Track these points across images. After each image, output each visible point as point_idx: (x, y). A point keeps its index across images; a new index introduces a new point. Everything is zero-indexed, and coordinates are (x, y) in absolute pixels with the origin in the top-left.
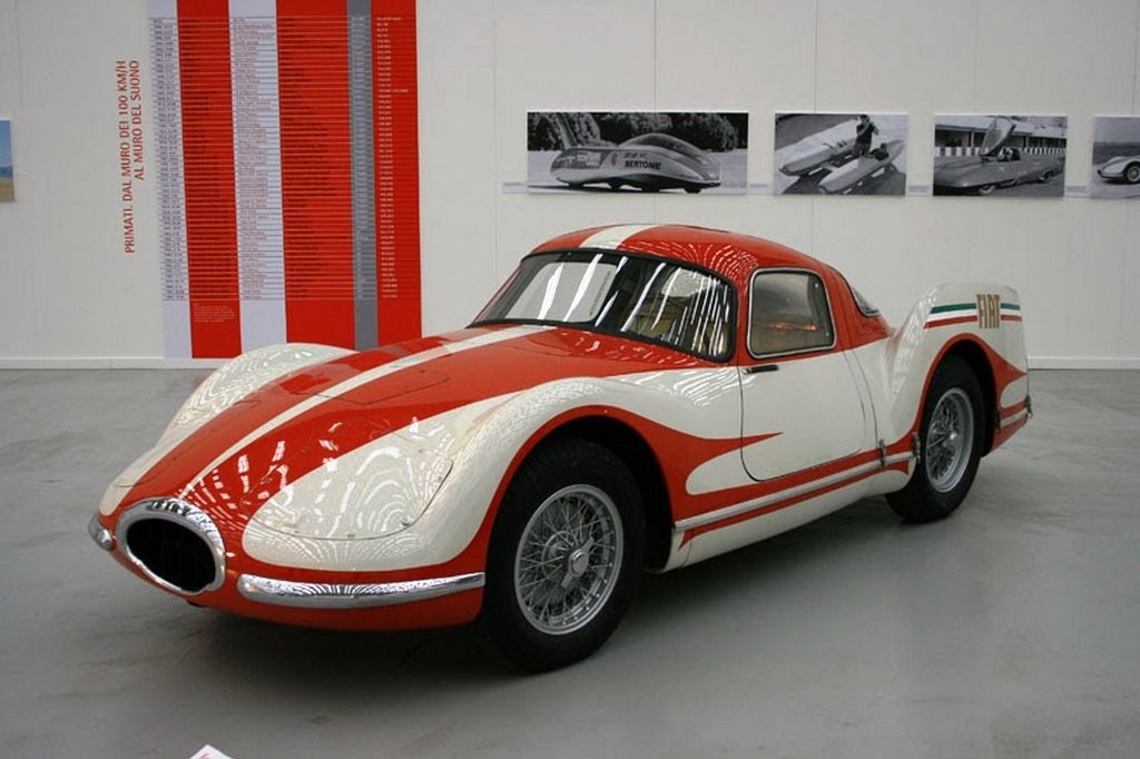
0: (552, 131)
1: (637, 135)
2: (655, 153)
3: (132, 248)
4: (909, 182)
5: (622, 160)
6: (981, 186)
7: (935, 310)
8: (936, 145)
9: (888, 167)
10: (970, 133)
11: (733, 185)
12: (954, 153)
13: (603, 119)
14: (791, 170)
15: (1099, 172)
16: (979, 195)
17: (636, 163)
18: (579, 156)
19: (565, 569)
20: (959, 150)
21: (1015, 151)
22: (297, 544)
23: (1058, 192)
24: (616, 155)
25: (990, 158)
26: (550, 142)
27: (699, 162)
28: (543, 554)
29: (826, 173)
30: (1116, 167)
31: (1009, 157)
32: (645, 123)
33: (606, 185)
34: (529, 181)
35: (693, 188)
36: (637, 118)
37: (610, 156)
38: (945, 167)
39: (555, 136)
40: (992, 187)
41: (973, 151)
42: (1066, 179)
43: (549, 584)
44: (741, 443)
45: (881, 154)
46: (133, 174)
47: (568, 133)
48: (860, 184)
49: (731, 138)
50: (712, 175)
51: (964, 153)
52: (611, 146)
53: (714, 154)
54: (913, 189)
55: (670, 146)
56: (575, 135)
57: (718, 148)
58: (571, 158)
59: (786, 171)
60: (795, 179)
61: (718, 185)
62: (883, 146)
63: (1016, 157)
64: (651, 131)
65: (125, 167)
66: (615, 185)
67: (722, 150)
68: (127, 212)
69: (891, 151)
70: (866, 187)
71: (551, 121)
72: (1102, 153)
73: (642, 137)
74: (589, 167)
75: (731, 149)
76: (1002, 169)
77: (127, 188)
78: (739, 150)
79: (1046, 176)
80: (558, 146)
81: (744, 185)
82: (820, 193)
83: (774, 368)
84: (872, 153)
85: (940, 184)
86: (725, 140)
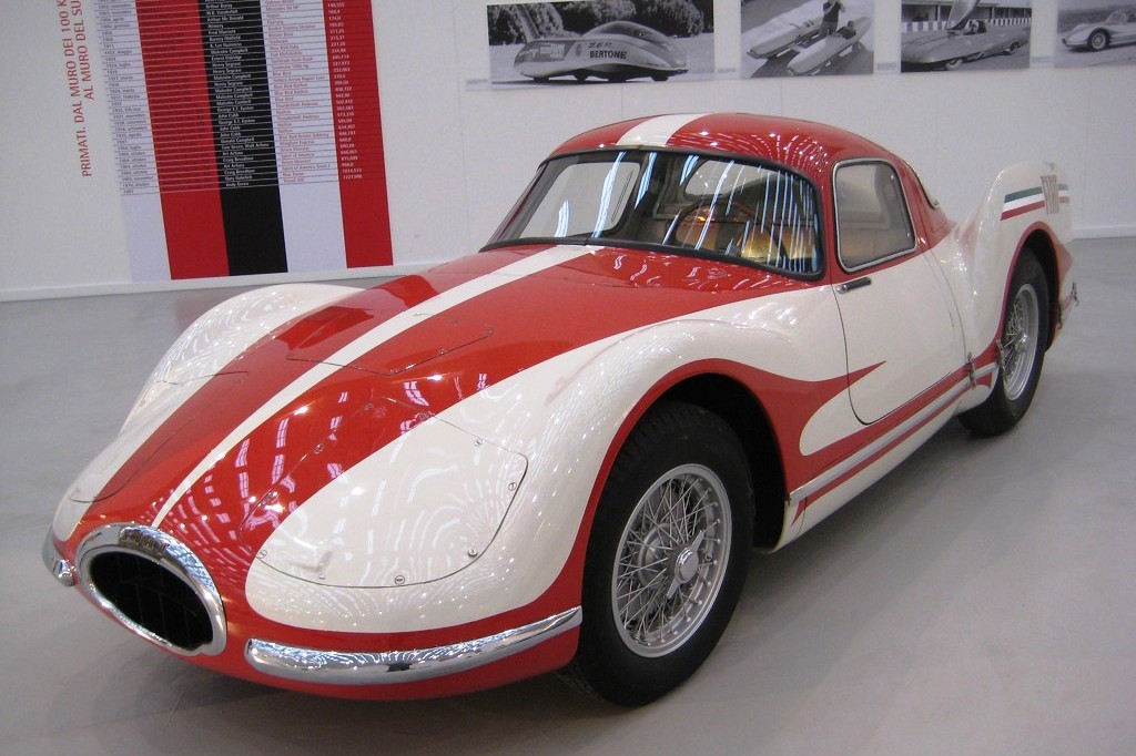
0: (514, 24)
1: (600, 24)
2: (620, 41)
3: (89, 171)
4: (877, 60)
5: (586, 51)
6: (949, 61)
7: (1009, 198)
8: (903, 20)
9: (856, 45)
10: (937, 7)
11: (700, 71)
12: (921, 28)
13: (566, 9)
14: (759, 52)
15: (1064, 41)
16: (946, 70)
17: (602, 53)
18: (542, 48)
19: (670, 574)
20: (926, 24)
21: (981, 24)
22: (328, 598)
23: (1024, 64)
24: (579, 46)
25: (957, 32)
26: (512, 35)
27: (665, 48)
28: (640, 558)
29: (793, 54)
30: (1080, 35)
31: (976, 29)
32: (608, 10)
33: (572, 78)
34: (493, 77)
35: (660, 76)
36: (600, 7)
37: (574, 47)
38: (912, 42)
39: (517, 29)
40: (960, 61)
41: (940, 25)
42: (1032, 49)
43: (649, 594)
44: (849, 380)
45: (848, 33)
46: (83, 93)
47: (530, 26)
48: (829, 64)
49: (697, 22)
50: (679, 62)
51: (931, 27)
52: (575, 36)
53: (681, 40)
54: (881, 66)
55: (635, 34)
56: (537, 26)
57: (684, 33)
58: (534, 51)
59: (753, 54)
60: (763, 62)
61: (686, 71)
62: (850, 24)
63: (982, 29)
64: (614, 19)
65: (74, 87)
66: (581, 77)
67: (688, 35)
68: (81, 134)
69: (858, 29)
70: (836, 66)
71: (511, 13)
72: (1067, 21)
73: (605, 26)
74: (555, 60)
75: (697, 34)
76: (969, 42)
77: (78, 109)
78: (706, 34)
79: (1012, 48)
80: (520, 39)
81: (712, 70)
82: (787, 75)
83: (868, 282)
84: (839, 31)
85: (908, 60)
86: (691, 24)
